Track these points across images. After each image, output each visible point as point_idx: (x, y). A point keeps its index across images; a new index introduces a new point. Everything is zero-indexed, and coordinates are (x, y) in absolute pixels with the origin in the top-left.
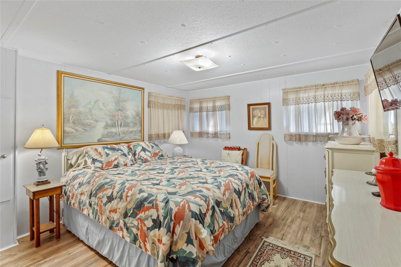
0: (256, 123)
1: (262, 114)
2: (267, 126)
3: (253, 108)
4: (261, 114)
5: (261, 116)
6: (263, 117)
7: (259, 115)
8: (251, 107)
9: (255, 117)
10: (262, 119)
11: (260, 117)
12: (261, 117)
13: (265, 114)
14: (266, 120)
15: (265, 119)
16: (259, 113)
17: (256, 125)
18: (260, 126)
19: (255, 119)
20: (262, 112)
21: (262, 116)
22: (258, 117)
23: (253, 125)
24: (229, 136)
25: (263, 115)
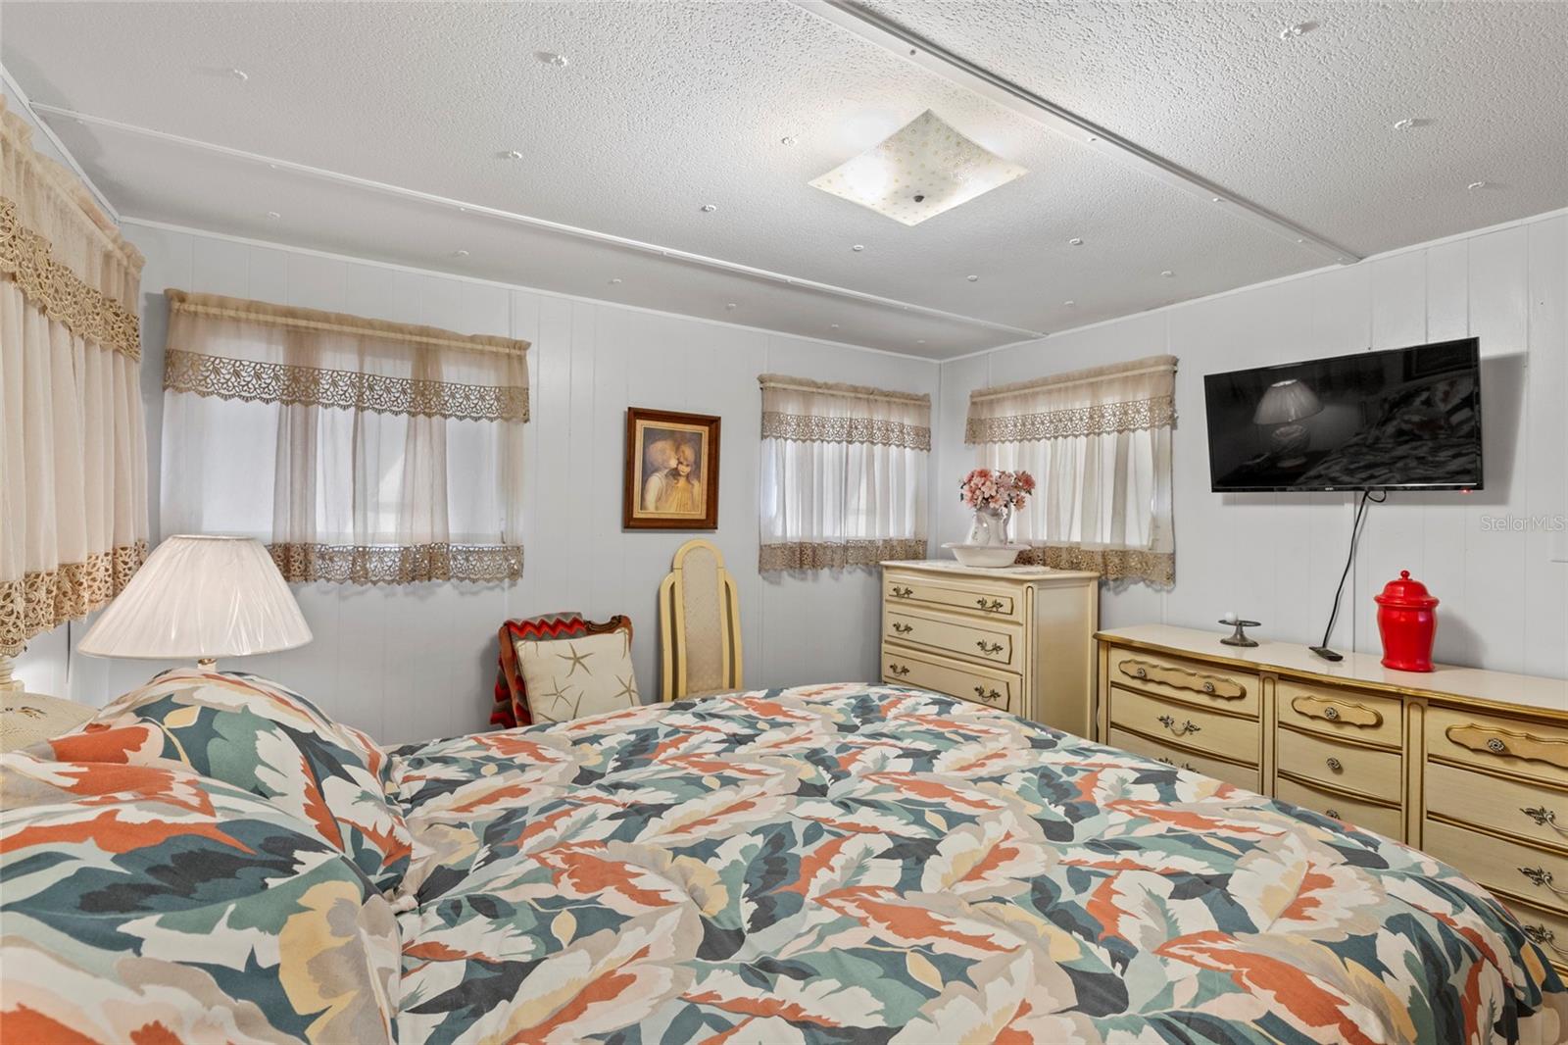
0: (659, 499)
1: (685, 463)
2: (700, 513)
3: (647, 431)
4: (680, 463)
5: (681, 467)
6: (688, 477)
7: (673, 463)
8: (641, 425)
9: (656, 470)
10: (682, 481)
11: (675, 473)
12: (680, 475)
13: (695, 462)
14: (699, 488)
15: (696, 483)
16: (673, 454)
17: (657, 508)
18: (673, 511)
19: (656, 482)
20: (683, 452)
21: (684, 469)
22: (667, 470)
23: (643, 507)
24: (509, 563)
25: (688, 465)
